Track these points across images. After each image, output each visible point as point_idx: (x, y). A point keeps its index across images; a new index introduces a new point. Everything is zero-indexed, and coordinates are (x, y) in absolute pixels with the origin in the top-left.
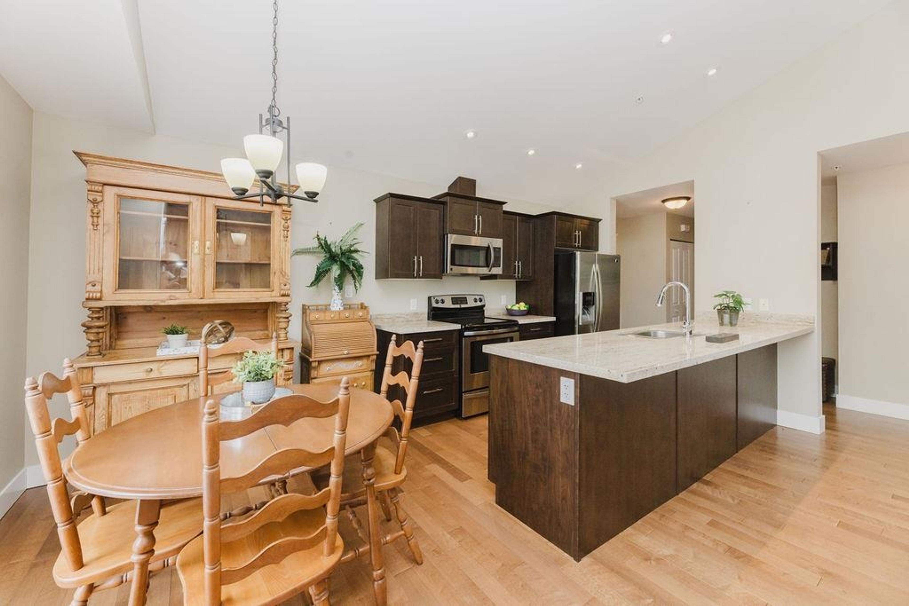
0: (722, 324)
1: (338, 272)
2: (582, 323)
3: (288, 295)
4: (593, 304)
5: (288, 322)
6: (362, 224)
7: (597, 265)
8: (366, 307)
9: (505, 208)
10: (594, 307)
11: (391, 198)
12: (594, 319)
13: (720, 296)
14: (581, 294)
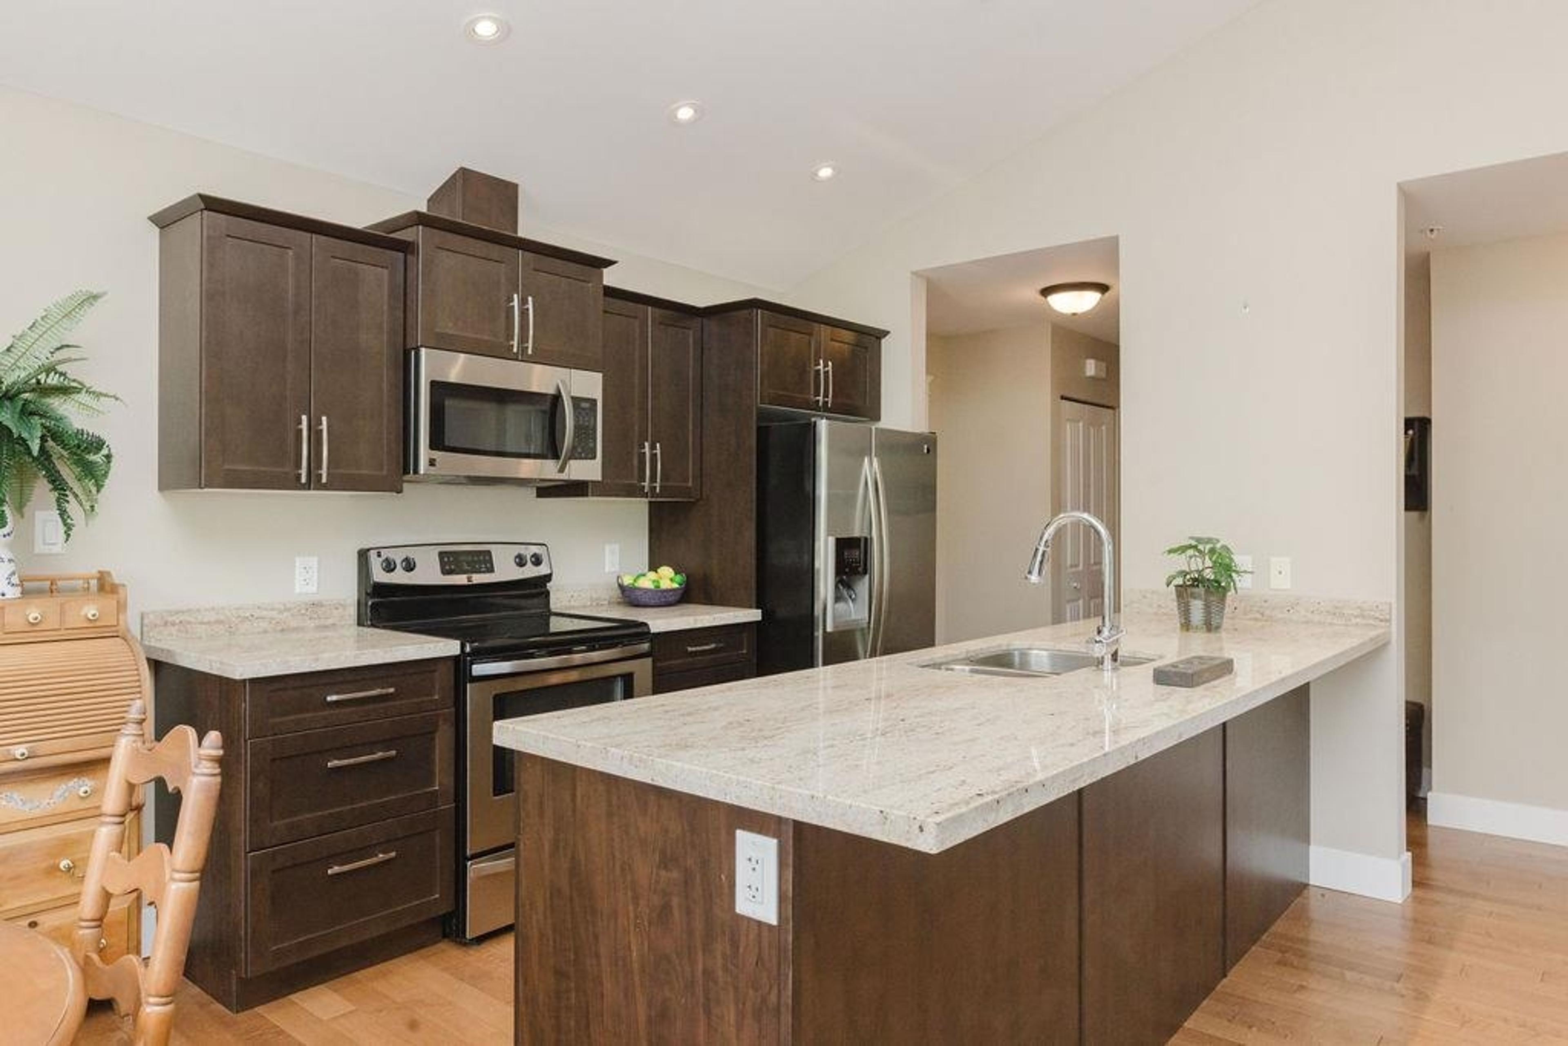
0: (1186, 625)
2: (835, 627)
4: (865, 573)
6: (95, 297)
7: (875, 460)
8: (114, 589)
9: (610, 277)
10: (867, 577)
11: (205, 212)
12: (867, 615)
13: (1183, 549)
14: (832, 541)
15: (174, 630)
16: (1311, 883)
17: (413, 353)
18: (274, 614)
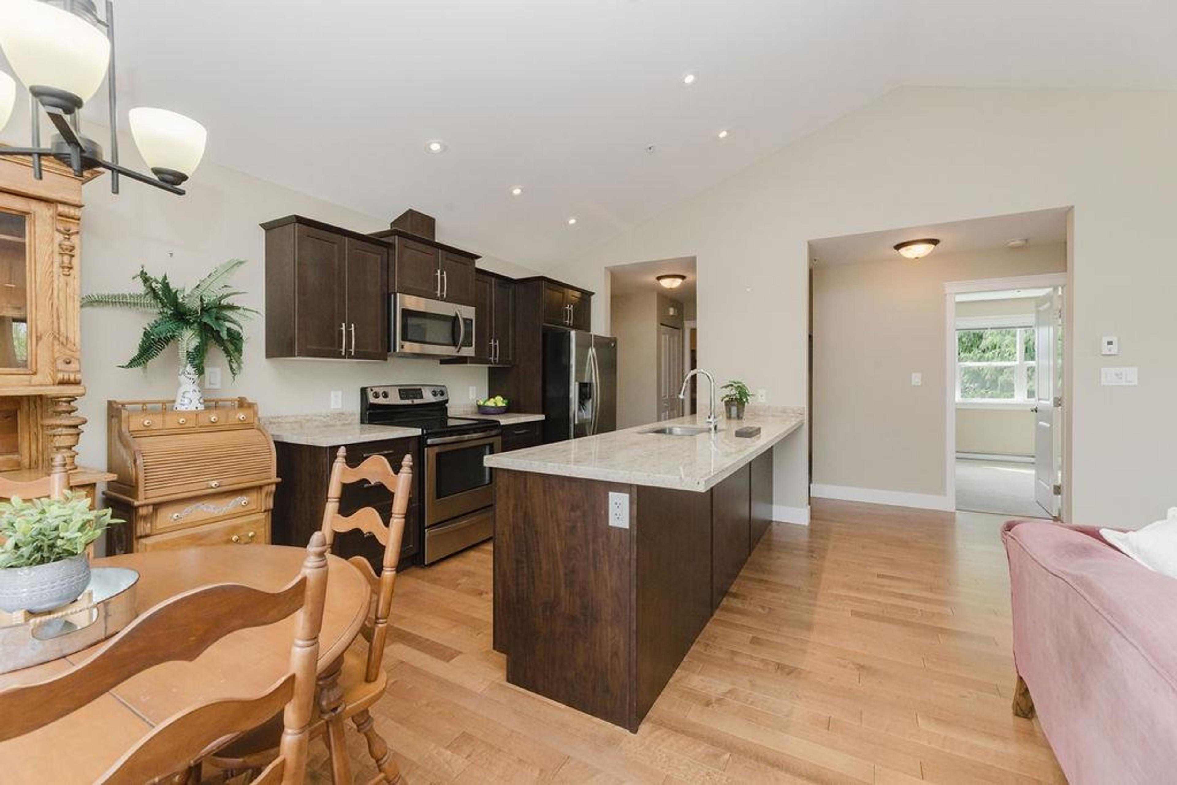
1: (195, 342)
3: (77, 383)
5: (78, 434)
15: (275, 426)
16: (774, 519)
17: (393, 296)
18: (322, 418)
